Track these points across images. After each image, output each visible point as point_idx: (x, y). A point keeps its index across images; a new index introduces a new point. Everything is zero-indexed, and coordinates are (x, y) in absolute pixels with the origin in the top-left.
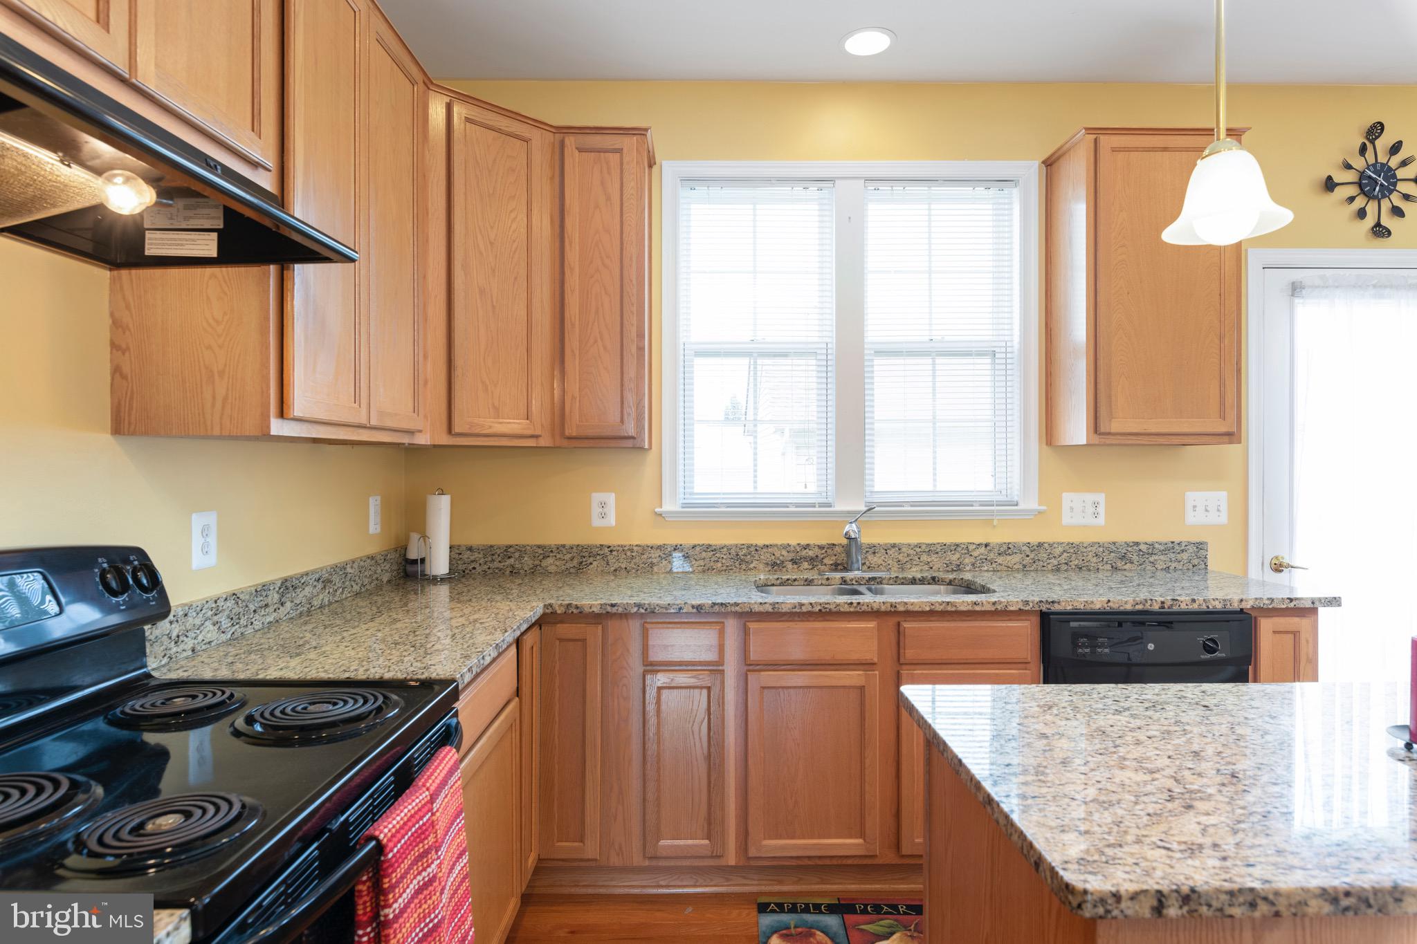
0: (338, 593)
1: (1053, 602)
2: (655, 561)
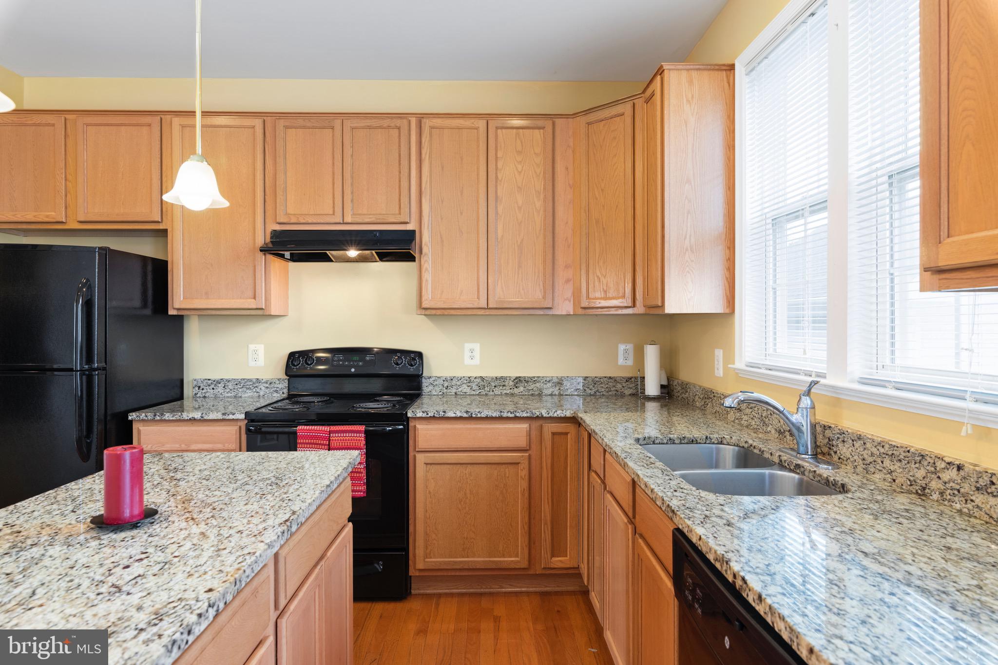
1: (673, 511)
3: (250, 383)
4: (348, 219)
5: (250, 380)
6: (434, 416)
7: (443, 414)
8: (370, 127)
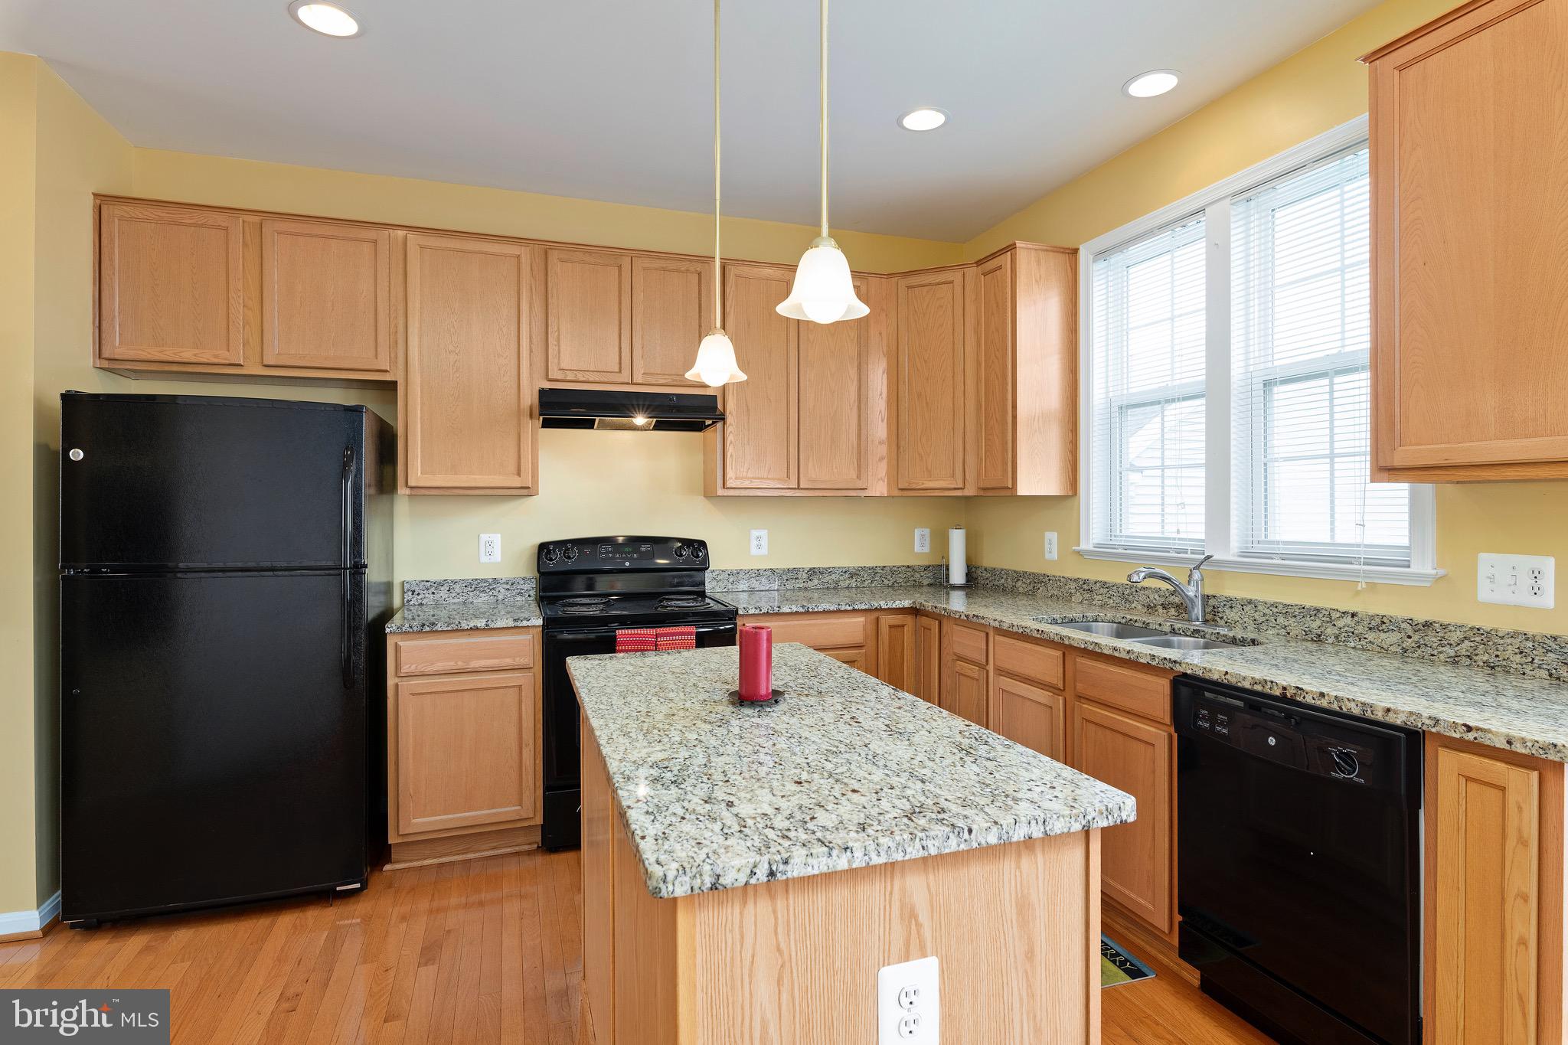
0: (867, 582)
1: (1175, 662)
2: (1073, 591)
3: (485, 584)
4: (638, 378)
5: (484, 581)
6: (768, 612)
7: (777, 609)
8: (664, 269)
